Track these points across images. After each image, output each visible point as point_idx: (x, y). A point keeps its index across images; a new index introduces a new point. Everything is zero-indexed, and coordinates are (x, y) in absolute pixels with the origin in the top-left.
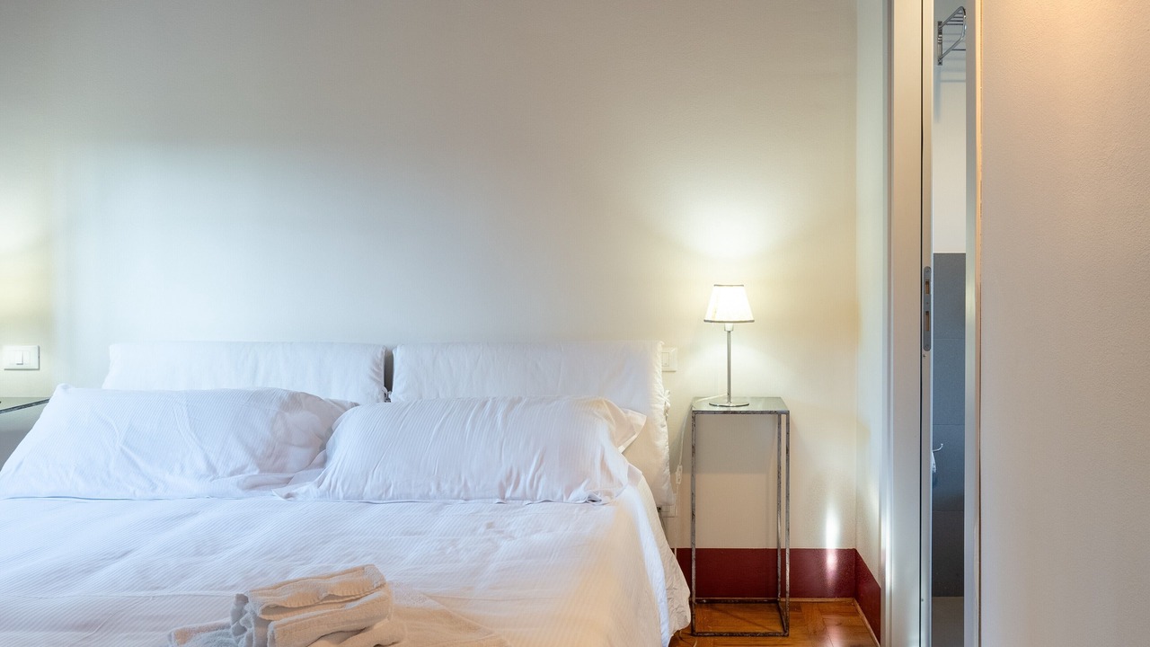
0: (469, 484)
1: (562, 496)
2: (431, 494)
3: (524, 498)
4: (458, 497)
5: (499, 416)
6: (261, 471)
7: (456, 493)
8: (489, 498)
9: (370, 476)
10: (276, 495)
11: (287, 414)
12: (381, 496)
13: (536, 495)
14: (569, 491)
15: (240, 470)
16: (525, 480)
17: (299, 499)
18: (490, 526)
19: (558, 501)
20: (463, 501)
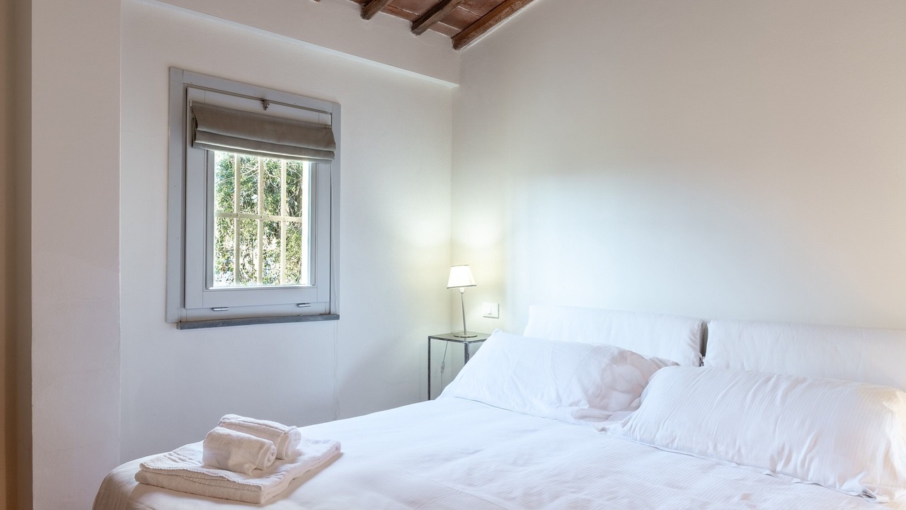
0: (743, 451)
1: (835, 483)
2: (709, 452)
3: (794, 475)
4: (731, 461)
5: (780, 393)
6: (590, 406)
7: (730, 456)
8: (760, 468)
9: (661, 427)
10: (592, 427)
11: (615, 366)
12: (668, 444)
13: (807, 475)
14: (843, 480)
15: (576, 404)
16: (797, 458)
17: (609, 433)
18: (745, 497)
19: (829, 487)
20: (735, 465)
